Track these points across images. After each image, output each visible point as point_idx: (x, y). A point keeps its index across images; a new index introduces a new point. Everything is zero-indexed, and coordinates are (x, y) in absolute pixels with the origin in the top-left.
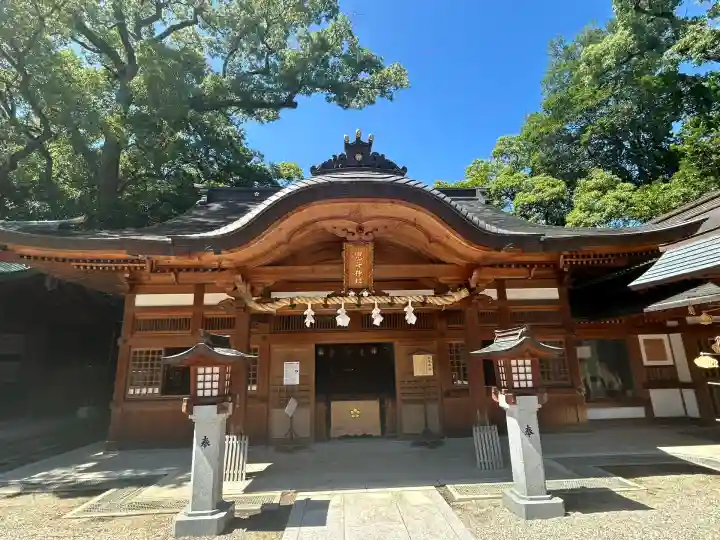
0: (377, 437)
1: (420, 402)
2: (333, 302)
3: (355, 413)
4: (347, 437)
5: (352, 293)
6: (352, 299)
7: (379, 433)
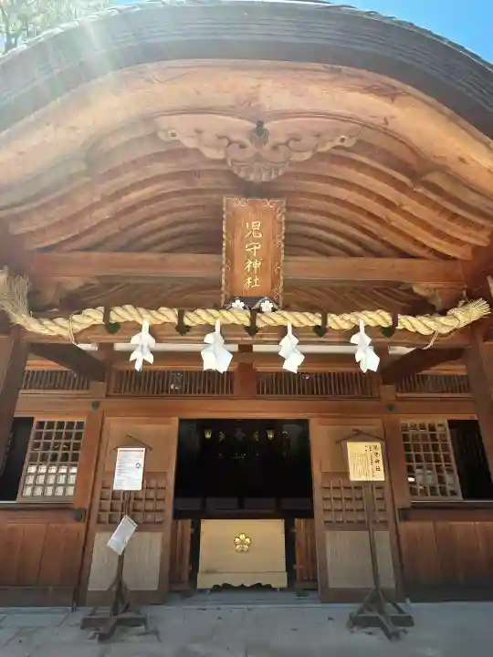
0: (282, 589)
1: (361, 525)
2: (199, 321)
3: (242, 542)
4: (227, 587)
5: (238, 304)
6: (238, 314)
7: (284, 584)
